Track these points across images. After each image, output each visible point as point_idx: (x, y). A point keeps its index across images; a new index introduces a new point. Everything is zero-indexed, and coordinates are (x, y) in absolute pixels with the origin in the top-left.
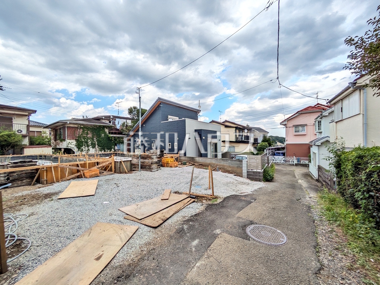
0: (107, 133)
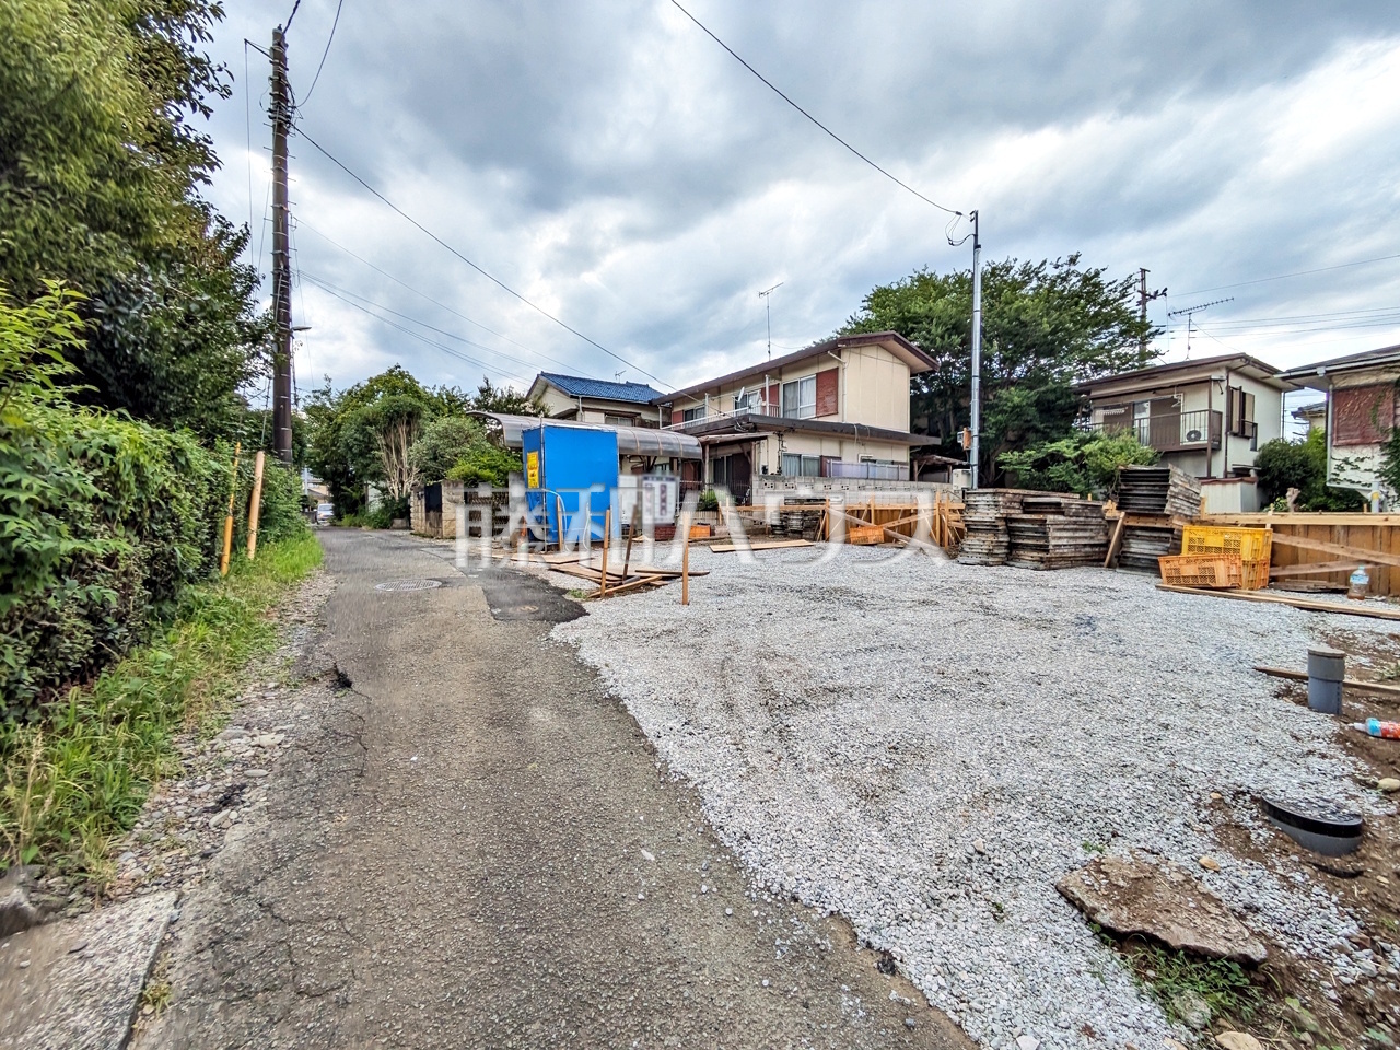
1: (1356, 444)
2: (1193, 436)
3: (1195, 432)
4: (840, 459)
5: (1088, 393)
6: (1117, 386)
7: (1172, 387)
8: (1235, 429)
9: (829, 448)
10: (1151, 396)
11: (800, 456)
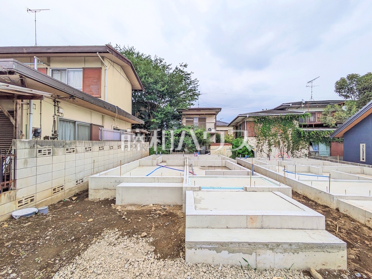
0: (297, 126)
1: (250, 136)
2: (210, 130)
3: (209, 129)
4: (103, 127)
5: (182, 113)
6: (190, 112)
7: (206, 114)
9: (95, 120)
10: (198, 116)
11: (74, 122)
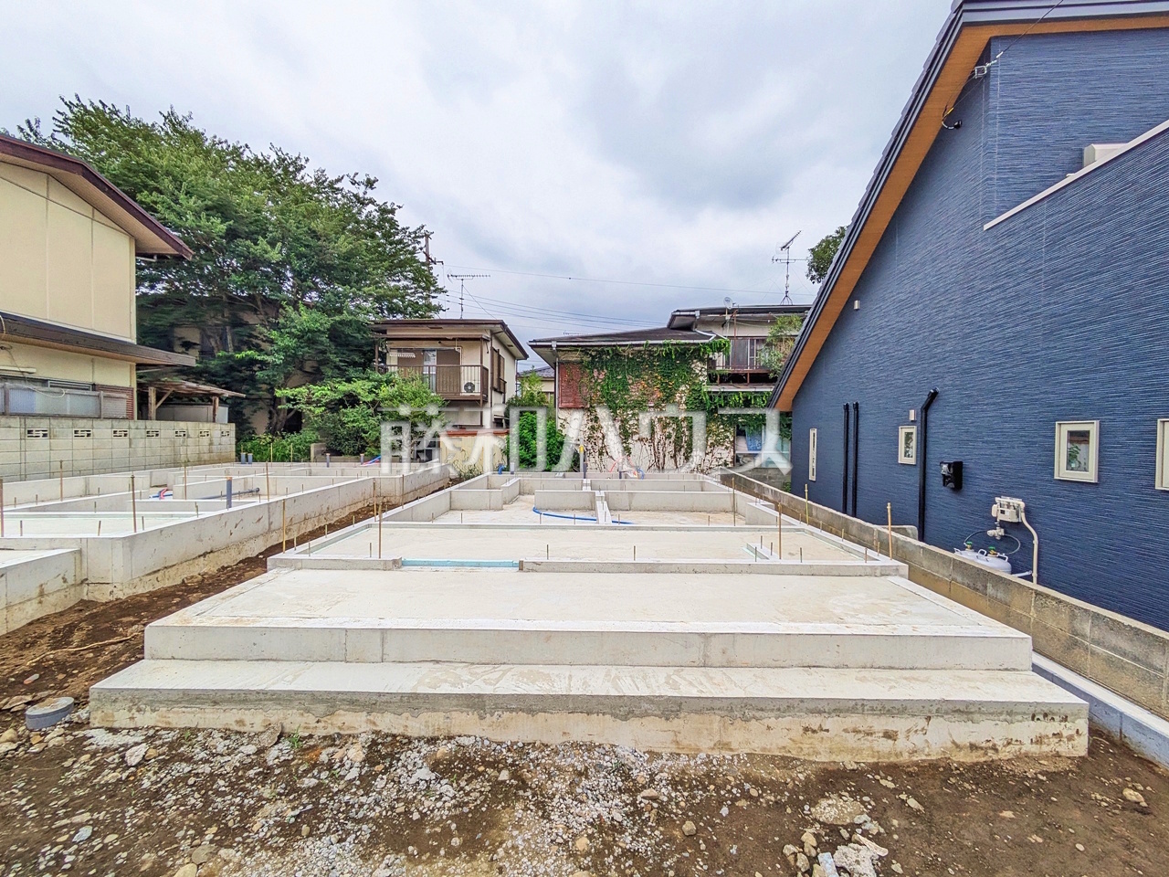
0: (701, 378)
1: (571, 408)
2: (470, 388)
3: (471, 384)
6: (410, 330)
7: (454, 339)
8: (495, 385)
10: (437, 345)
